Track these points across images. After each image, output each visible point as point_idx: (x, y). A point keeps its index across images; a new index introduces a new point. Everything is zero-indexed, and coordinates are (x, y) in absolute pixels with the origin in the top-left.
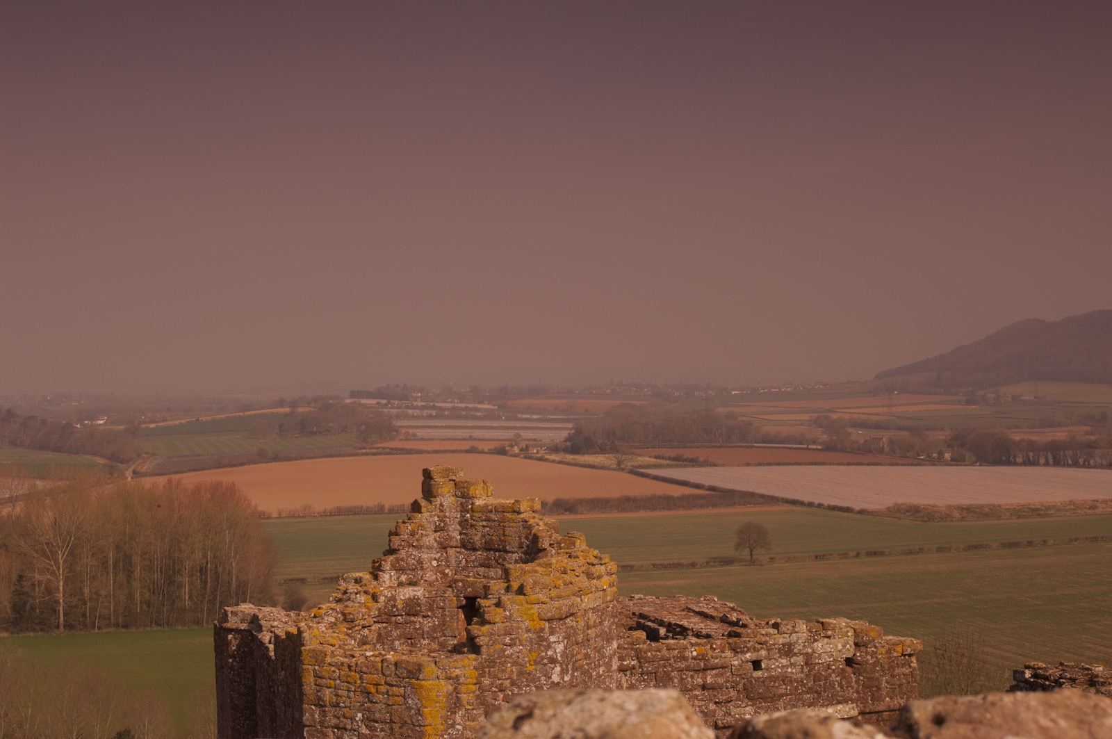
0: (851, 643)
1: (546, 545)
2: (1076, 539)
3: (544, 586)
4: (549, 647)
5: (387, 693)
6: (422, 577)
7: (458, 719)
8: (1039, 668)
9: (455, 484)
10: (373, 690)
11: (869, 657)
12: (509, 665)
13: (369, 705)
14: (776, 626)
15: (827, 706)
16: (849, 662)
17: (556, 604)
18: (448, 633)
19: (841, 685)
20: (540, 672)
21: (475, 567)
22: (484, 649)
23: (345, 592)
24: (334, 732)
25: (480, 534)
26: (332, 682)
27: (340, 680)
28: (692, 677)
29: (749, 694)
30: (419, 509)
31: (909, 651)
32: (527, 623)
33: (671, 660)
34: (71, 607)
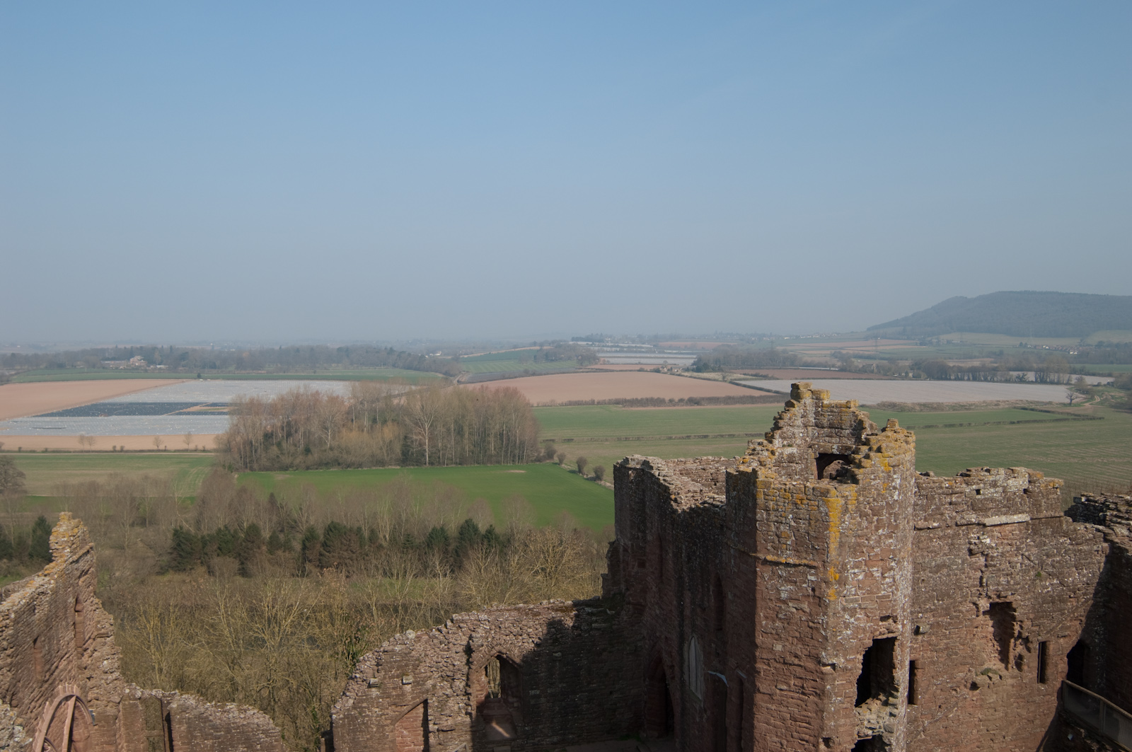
0: (1027, 481)
1: (867, 426)
2: (988, 423)
3: (892, 448)
4: (893, 481)
5: (808, 504)
6: (795, 442)
7: (846, 519)
8: (1090, 496)
9: (812, 392)
10: (799, 503)
11: (1036, 489)
12: (873, 490)
13: (797, 510)
14: (988, 471)
15: (1013, 515)
16: (1025, 491)
17: (897, 458)
18: (809, 472)
19: (1021, 504)
20: (888, 494)
21: (823, 437)
22: (861, 482)
23: (754, 450)
24: (775, 524)
25: (826, 419)
26: (774, 497)
27: (779, 497)
28: (945, 498)
29: (974, 507)
30: (793, 405)
31: (1057, 485)
32: (882, 468)
33: (935, 489)
34: (432, 453)
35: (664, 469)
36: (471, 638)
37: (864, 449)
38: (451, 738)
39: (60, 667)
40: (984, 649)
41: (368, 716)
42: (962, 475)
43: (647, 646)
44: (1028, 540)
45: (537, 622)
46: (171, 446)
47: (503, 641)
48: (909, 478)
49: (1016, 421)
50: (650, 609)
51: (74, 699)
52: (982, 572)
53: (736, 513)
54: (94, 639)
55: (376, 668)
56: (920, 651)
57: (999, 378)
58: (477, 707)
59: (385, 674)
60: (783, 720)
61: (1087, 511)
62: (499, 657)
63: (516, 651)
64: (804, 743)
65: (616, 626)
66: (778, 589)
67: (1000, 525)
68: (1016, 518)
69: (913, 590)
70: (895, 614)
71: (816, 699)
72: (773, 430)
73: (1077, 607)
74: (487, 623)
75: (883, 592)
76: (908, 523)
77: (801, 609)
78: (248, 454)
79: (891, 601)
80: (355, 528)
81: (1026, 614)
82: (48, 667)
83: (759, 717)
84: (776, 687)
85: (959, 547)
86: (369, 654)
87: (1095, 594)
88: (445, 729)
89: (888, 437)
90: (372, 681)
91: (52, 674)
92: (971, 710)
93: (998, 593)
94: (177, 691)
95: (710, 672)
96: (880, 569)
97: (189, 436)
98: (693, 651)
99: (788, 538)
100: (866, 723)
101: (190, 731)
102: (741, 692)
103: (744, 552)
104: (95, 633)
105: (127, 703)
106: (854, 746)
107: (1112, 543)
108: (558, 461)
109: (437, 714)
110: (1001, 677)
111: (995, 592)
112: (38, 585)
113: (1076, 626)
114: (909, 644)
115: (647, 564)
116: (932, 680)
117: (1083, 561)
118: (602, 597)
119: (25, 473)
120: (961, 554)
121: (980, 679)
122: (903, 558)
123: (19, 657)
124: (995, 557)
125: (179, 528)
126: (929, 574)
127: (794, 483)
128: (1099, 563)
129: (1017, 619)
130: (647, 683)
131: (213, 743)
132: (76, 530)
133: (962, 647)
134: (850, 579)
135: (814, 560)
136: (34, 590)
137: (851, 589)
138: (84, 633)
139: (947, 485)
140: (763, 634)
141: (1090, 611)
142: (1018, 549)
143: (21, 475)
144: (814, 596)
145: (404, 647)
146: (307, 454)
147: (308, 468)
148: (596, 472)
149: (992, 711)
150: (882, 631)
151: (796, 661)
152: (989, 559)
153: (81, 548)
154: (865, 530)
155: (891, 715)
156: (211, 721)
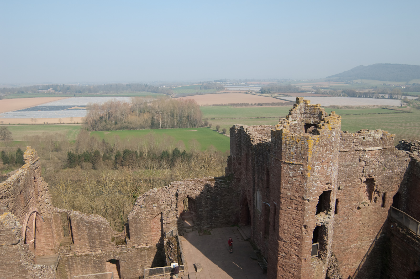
0: (382, 134)
2: (370, 114)
3: (333, 122)
4: (332, 134)
5: (301, 142)
6: (297, 119)
7: (315, 148)
9: (304, 101)
10: (298, 141)
11: (385, 137)
12: (325, 137)
13: (297, 144)
14: (368, 131)
16: (381, 138)
17: (334, 125)
18: (302, 130)
20: (331, 139)
21: (307, 117)
22: (320, 134)
23: (282, 122)
24: (288, 149)
25: (309, 111)
26: (289, 140)
28: (351, 140)
29: (362, 144)
30: (296, 106)
31: (393, 136)
32: (329, 129)
33: (348, 137)
34: (162, 124)
35: (248, 129)
36: (177, 190)
37: (322, 122)
38: (171, 226)
39: (30, 201)
40: (363, 195)
41: (141, 218)
42: (358, 132)
43: (241, 193)
44: (381, 156)
45: (201, 185)
46: (65, 122)
47: (189, 192)
48: (338, 133)
49: (380, 113)
50: (243, 180)
51: (36, 212)
52: (364, 167)
53: (274, 145)
54: (42, 192)
55: (143, 201)
56: (340, 195)
57: (375, 97)
58: (180, 215)
59: (147, 203)
60: (290, 219)
61: (404, 146)
62: (188, 197)
63: (194, 195)
64: (297, 227)
65: (230, 186)
66: (289, 173)
67: (371, 150)
68: (377, 148)
69: (338, 174)
70: (331, 182)
71: (302, 212)
72: (289, 115)
73: (398, 181)
74: (183, 185)
75: (327, 174)
76: (337, 149)
77: (297, 180)
78: (94, 125)
79: (330, 177)
80: (135, 151)
81: (379, 183)
82: (26, 201)
83: (281, 218)
84: (287, 207)
85: (356, 159)
86: (141, 196)
87: (404, 176)
88: (169, 223)
89: (332, 118)
90: (142, 206)
91: (27, 204)
92: (357, 216)
93: (369, 175)
94: (72, 210)
95: (264, 203)
96: (327, 166)
97: (72, 118)
98: (258, 195)
99: (293, 154)
100: (319, 220)
101: (78, 224)
102: (275, 209)
103: (277, 159)
104: (42, 190)
105: (55, 214)
106: (315, 228)
107: (412, 157)
108: (209, 127)
109: (166, 217)
110: (368, 205)
111: (368, 175)
112: (20, 173)
113: (397, 187)
114: (336, 193)
115: (242, 164)
116: (344, 206)
117: (401, 164)
118: (225, 176)
119: (12, 132)
120: (356, 161)
121: (361, 206)
122: (335, 162)
123: (15, 198)
124: (369, 162)
125: (70, 152)
126: (344, 168)
127: (296, 134)
128: (407, 165)
129: (376, 185)
130: (241, 207)
131: (86, 228)
132: (33, 153)
133: (355, 194)
134: (315, 169)
135: (302, 162)
136: (19, 174)
137: (315, 173)
138: (38, 189)
139: (352, 136)
140: (283, 189)
141: (402, 182)
142: (377, 159)
143: (11, 133)
144: (302, 175)
145: (153, 193)
146: (116, 124)
147: (116, 130)
148: (223, 131)
149: (364, 217)
150: (326, 188)
151: (295, 199)
152: (367, 163)
153: (35, 159)
154: (321, 152)
155: (328, 218)
156: (85, 220)
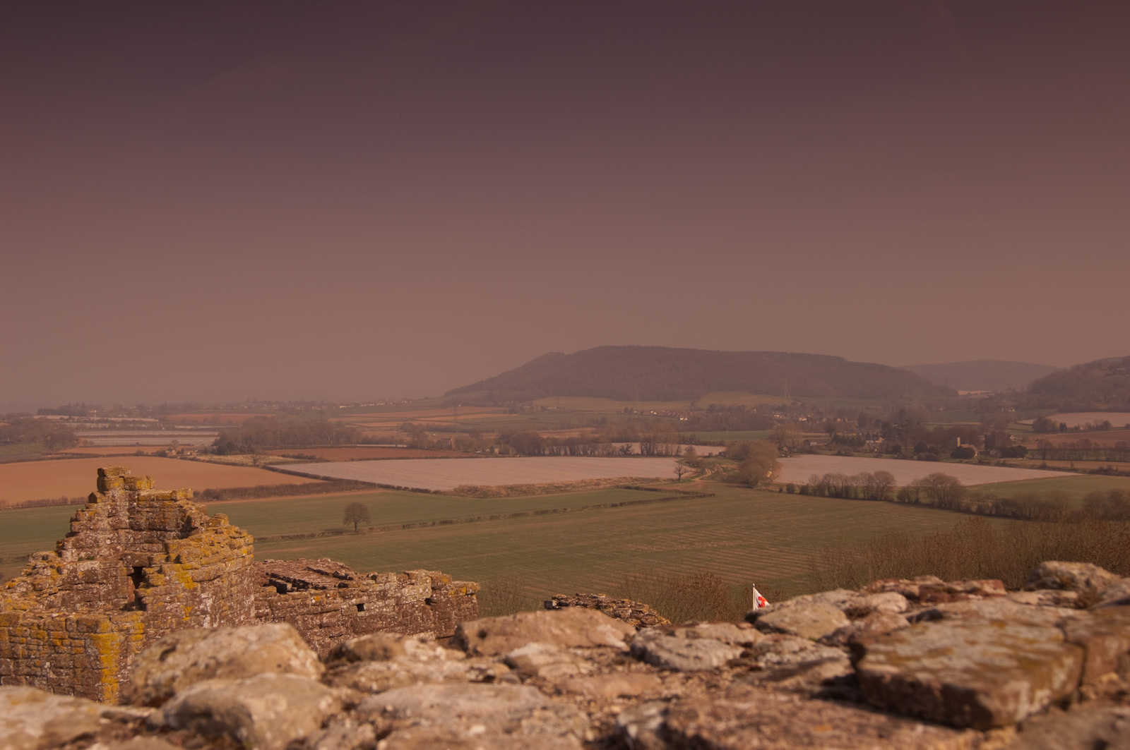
0: (429, 587)
1: (197, 524)
2: (587, 507)
3: (197, 556)
4: (201, 602)
6: (98, 552)
7: (129, 661)
8: (562, 599)
9: (124, 480)
10: (59, 643)
11: (442, 597)
12: (169, 617)
13: (56, 655)
14: (374, 578)
16: (428, 601)
17: (206, 569)
18: (120, 595)
19: (423, 620)
20: (195, 622)
21: (141, 543)
22: (149, 607)
23: (34, 568)
24: (26, 679)
25: (144, 518)
26: (24, 639)
27: (31, 637)
28: (312, 619)
29: (355, 629)
30: (96, 501)
31: (470, 591)
32: (183, 585)
33: (297, 608)
37: (160, 559)
49: (618, 503)
57: (601, 451)
127: (55, 615)
139: (314, 601)
